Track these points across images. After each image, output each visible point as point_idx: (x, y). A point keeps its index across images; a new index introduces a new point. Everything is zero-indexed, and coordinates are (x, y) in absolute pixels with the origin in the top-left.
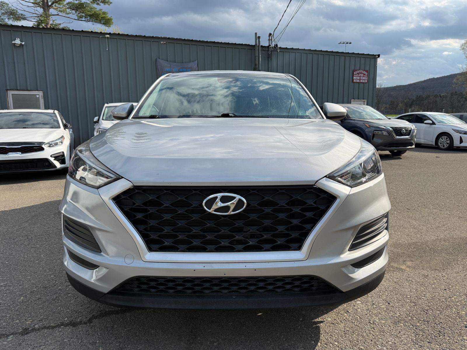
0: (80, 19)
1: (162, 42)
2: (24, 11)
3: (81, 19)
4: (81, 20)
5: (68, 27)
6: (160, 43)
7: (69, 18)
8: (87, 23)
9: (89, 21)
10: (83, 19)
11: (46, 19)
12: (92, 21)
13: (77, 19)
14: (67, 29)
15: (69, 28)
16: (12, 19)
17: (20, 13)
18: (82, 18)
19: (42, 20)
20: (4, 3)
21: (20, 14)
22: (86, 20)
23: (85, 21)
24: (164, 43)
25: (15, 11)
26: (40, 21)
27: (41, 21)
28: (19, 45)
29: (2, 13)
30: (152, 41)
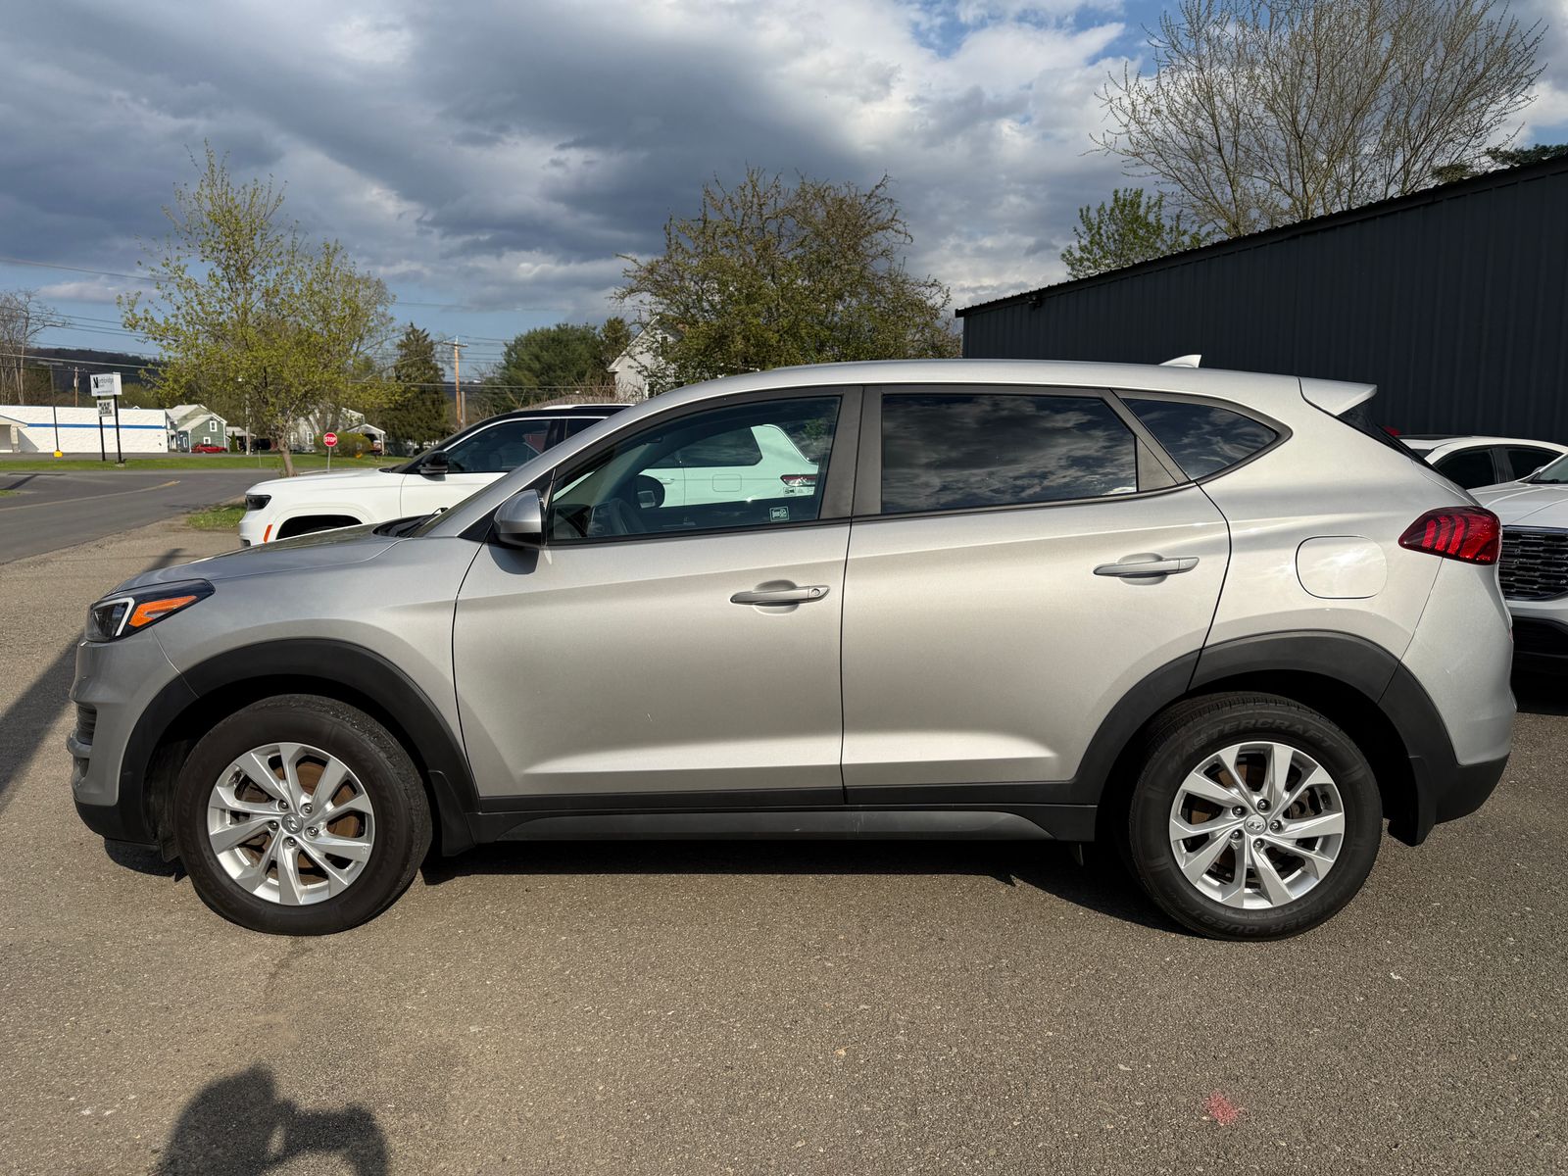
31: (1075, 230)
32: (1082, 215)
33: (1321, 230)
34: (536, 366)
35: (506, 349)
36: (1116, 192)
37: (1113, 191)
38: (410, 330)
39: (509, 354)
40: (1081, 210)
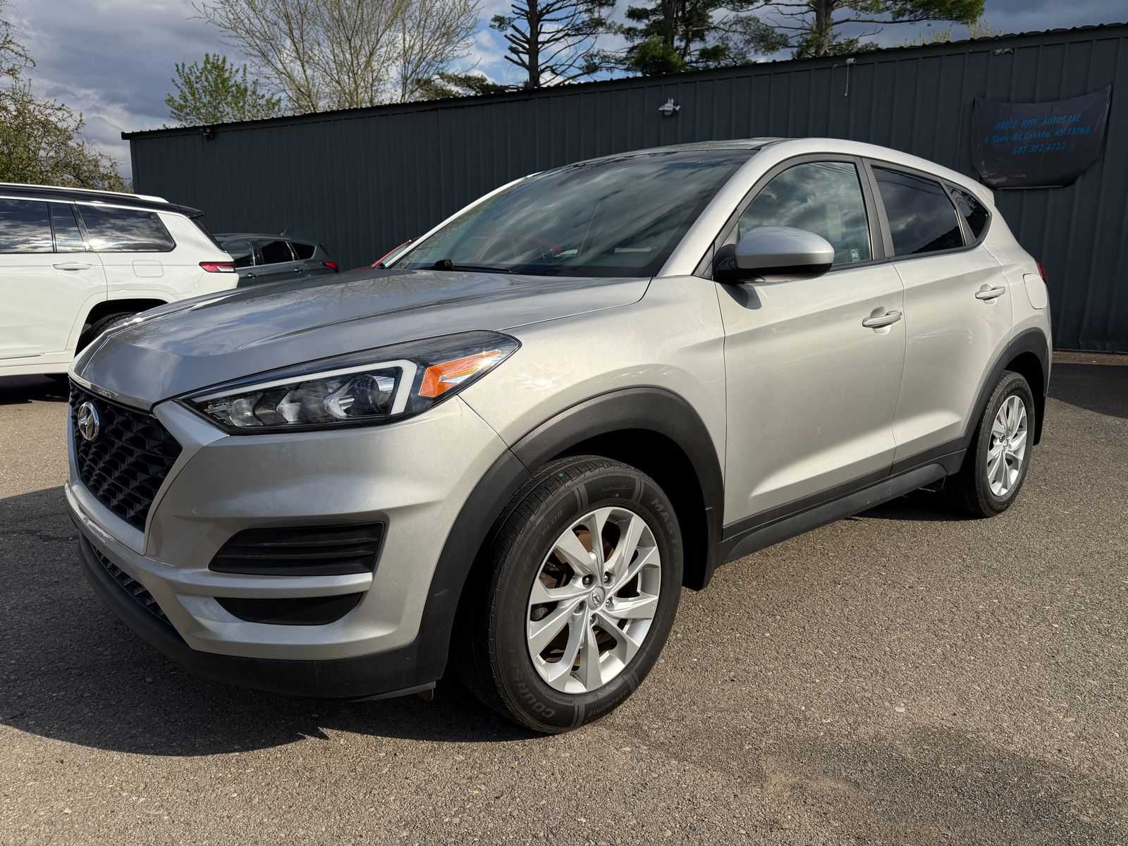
0: (898, 20)
1: (999, 51)
2: (780, 27)
3: (900, 19)
4: (901, 22)
5: (875, 43)
6: (994, 53)
7: (872, 21)
8: (914, 24)
9: (918, 20)
10: (906, 18)
11: (817, 35)
12: (927, 19)
13: (891, 20)
14: (872, 49)
15: (877, 45)
16: (763, 50)
17: (779, 33)
18: (903, 16)
19: (810, 41)
20: (750, 20)
21: (778, 36)
22: (912, 19)
23: (909, 21)
24: (1006, 53)
25: (770, 32)
26: (804, 44)
27: (807, 41)
28: (670, 113)
29: (745, 40)
30: (970, 53)
31: (173, 81)
32: (178, 70)
33: (495, 103)
36: (207, 55)
37: (205, 54)
40: (177, 66)
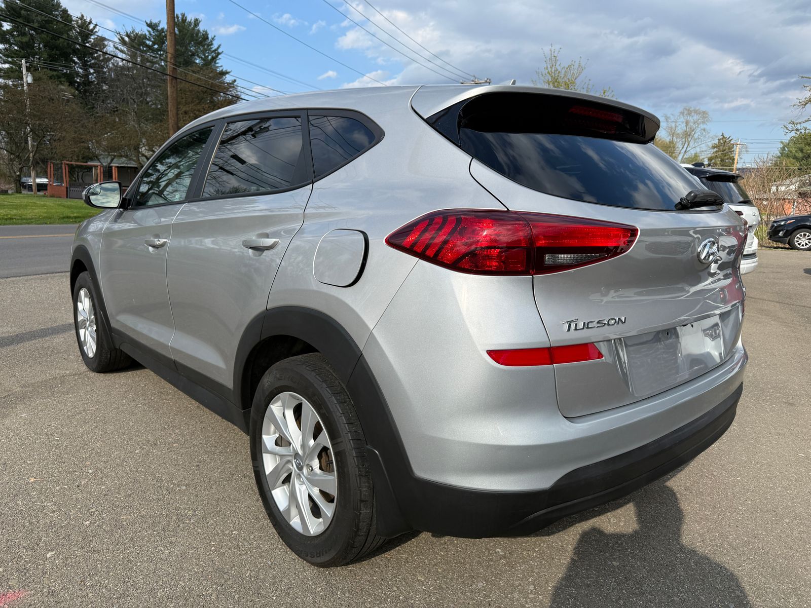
34: (800, 155)
35: (781, 146)
38: (721, 137)
39: (783, 149)
